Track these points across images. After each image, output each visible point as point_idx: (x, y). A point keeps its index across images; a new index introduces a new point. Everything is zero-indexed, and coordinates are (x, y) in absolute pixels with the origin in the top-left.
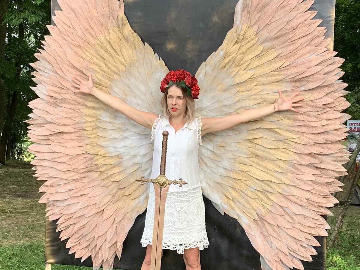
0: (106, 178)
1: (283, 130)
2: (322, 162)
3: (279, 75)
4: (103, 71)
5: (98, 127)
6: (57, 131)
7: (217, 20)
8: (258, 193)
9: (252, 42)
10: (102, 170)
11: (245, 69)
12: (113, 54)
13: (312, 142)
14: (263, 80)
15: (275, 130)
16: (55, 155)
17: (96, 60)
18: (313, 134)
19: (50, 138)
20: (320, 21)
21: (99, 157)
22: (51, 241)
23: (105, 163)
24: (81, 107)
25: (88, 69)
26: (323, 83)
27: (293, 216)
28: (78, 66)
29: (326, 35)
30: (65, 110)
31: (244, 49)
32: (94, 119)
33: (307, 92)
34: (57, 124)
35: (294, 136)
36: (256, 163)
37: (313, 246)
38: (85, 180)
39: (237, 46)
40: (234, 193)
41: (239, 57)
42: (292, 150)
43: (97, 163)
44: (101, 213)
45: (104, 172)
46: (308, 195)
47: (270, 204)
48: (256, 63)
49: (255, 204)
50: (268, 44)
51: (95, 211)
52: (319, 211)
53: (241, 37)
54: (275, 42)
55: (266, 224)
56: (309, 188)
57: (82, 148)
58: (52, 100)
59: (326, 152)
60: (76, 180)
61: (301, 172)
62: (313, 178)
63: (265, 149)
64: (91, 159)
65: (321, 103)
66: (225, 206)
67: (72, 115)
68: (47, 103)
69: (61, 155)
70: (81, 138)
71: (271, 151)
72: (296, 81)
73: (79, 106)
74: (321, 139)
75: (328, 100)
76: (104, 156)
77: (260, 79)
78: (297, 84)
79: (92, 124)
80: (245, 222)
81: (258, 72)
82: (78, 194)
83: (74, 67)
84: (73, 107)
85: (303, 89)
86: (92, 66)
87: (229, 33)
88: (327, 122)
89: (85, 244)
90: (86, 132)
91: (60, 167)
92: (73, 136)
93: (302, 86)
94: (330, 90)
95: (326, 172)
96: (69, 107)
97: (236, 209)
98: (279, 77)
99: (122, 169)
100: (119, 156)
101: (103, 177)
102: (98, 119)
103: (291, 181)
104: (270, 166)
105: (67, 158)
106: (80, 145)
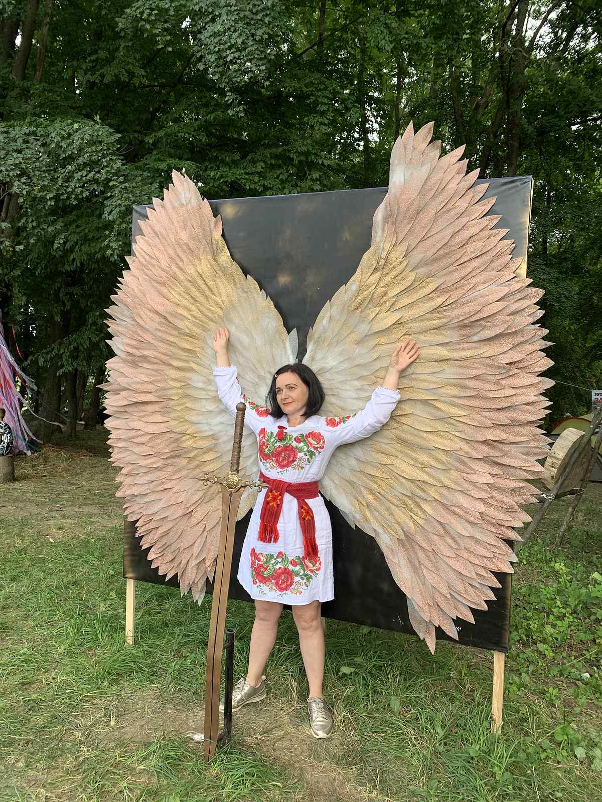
0: (197, 467)
1: (444, 402)
2: (505, 455)
3: (440, 318)
4: (194, 317)
5: (187, 396)
6: (136, 400)
7: (348, 237)
8: (406, 499)
9: (399, 269)
10: (192, 455)
11: (389, 310)
12: (208, 293)
13: (489, 423)
14: (416, 326)
15: (433, 402)
16: (133, 433)
17: (185, 302)
18: (490, 410)
19: (127, 410)
20: (504, 232)
21: (188, 437)
23: (195, 446)
24: (166, 367)
25: (175, 315)
26: (507, 329)
27: (457, 539)
28: (161, 309)
29: (514, 253)
30: (145, 371)
31: (387, 279)
32: (183, 384)
33: (482, 343)
34: (136, 391)
36: (402, 452)
37: (489, 587)
38: (170, 469)
39: (377, 275)
40: (370, 498)
41: (380, 291)
43: (185, 445)
44: (189, 515)
45: (194, 457)
46: (482, 507)
47: (422, 516)
48: (405, 301)
49: (401, 516)
50: (421, 271)
51: (180, 512)
52: (500, 532)
53: (383, 262)
54: (433, 268)
55: (417, 547)
56: (484, 496)
57: (166, 425)
58: (130, 358)
59: (512, 438)
60: (158, 467)
61: (472, 469)
62: (491, 481)
63: (416, 432)
64: (177, 439)
65: (504, 360)
66: (358, 516)
69: (139, 433)
70: (165, 411)
71: (425, 435)
72: (465, 326)
73: (163, 367)
74: (504, 418)
75: (516, 356)
76: (194, 435)
77: (411, 325)
78: (468, 331)
79: (180, 391)
80: (385, 542)
81: (408, 314)
82: (160, 488)
83: (157, 313)
84: (155, 367)
85: (475, 338)
86: (180, 311)
87: (366, 256)
88: (512, 392)
89: (170, 557)
90: (172, 403)
91: (137, 450)
92: (156, 407)
93: (474, 335)
94: (521, 339)
95: (512, 470)
97: (372, 520)
98: (438, 321)
99: (217, 455)
100: (213, 437)
101: (192, 466)
102: (186, 383)
103: (456, 483)
105: (148, 437)
106: (166, 419)
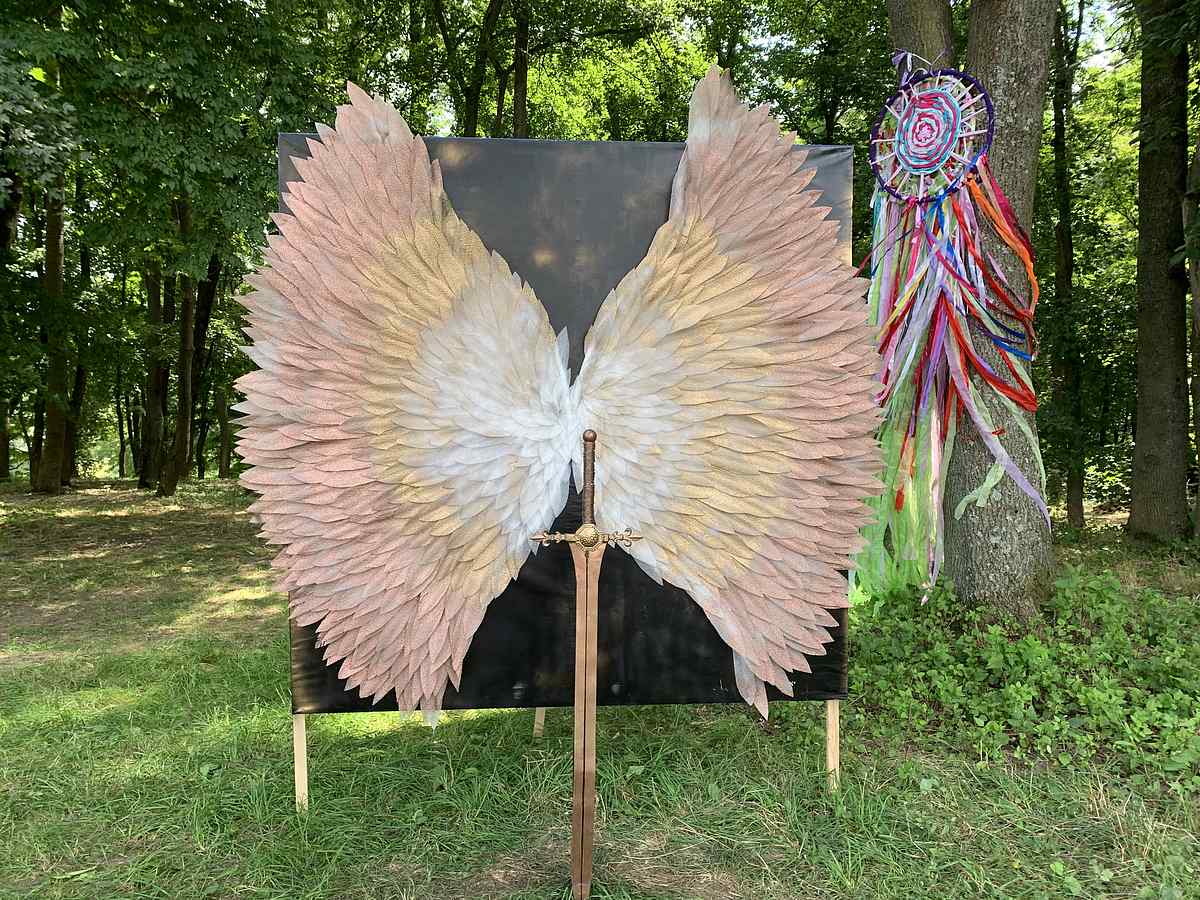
22: (304, 668)
35: (789, 427)
42: (785, 453)
67: (338, 404)
68: (280, 379)
96: (330, 386)
104: (746, 485)
